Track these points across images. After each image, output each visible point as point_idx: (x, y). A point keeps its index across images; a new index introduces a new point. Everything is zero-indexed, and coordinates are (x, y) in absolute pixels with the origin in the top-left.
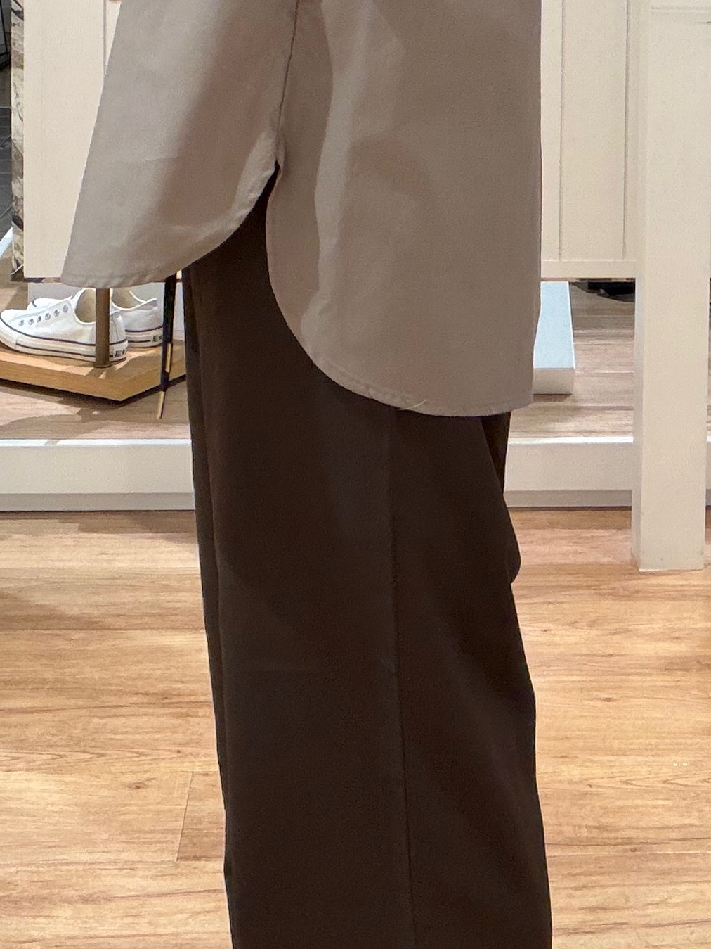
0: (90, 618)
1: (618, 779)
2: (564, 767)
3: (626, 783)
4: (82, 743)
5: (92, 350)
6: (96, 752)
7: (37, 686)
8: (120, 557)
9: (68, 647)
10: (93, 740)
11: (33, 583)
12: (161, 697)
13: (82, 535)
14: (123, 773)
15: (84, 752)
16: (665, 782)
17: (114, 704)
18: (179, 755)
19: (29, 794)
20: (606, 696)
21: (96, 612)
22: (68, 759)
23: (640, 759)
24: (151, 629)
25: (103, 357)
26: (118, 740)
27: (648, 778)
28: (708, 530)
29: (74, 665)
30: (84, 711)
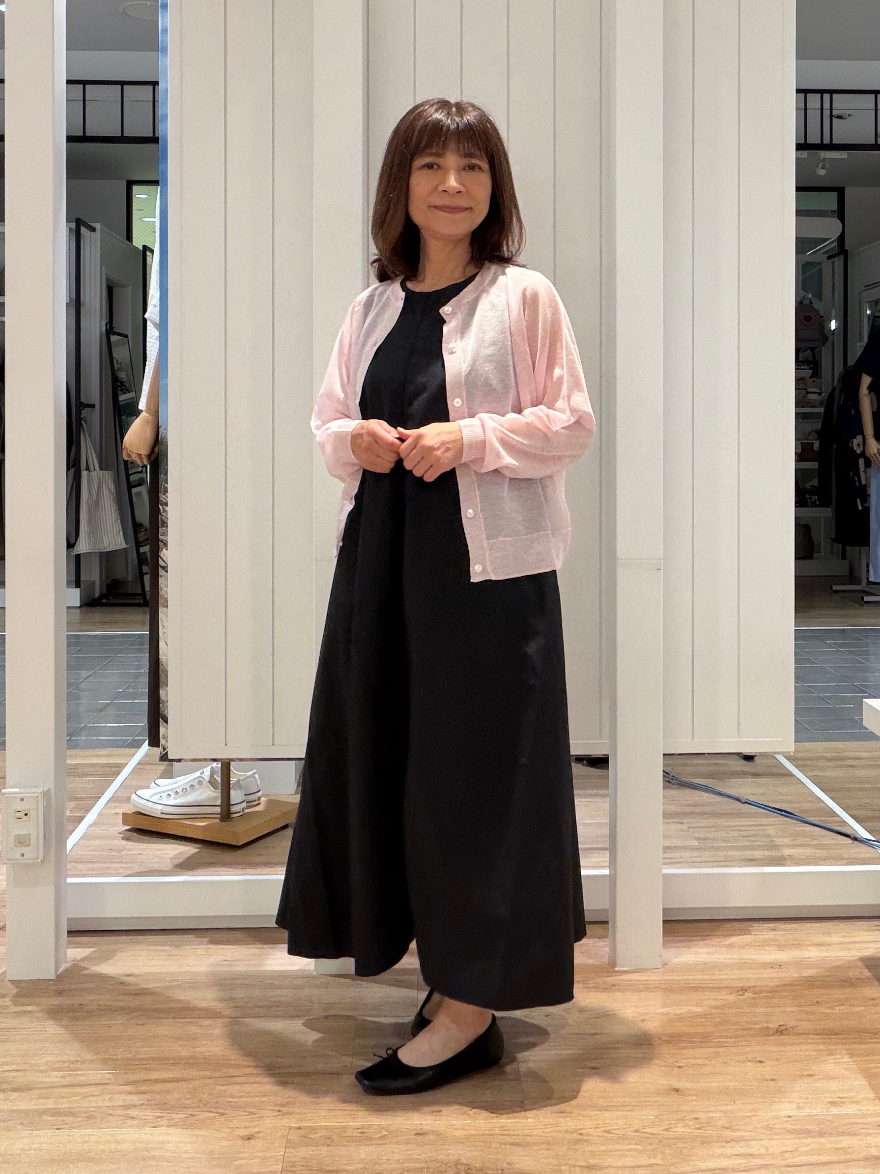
0: (215, 1009)
2: (562, 1120)
3: (608, 1132)
4: (208, 1105)
5: (218, 810)
6: (218, 1111)
7: (177, 1062)
8: (238, 963)
9: (199, 1031)
10: (217, 1102)
11: (174, 983)
13: (210, 946)
14: (238, 1128)
15: (210, 1112)
16: (637, 1131)
17: (233, 1074)
18: (280, 1113)
19: (170, 1145)
20: (593, 1065)
22: (200, 1117)
23: (618, 1113)
24: (260, 1017)
25: (226, 814)
26: (235, 1102)
27: (624, 1128)
28: (665, 938)
29: (204, 1045)
30: (210, 1080)
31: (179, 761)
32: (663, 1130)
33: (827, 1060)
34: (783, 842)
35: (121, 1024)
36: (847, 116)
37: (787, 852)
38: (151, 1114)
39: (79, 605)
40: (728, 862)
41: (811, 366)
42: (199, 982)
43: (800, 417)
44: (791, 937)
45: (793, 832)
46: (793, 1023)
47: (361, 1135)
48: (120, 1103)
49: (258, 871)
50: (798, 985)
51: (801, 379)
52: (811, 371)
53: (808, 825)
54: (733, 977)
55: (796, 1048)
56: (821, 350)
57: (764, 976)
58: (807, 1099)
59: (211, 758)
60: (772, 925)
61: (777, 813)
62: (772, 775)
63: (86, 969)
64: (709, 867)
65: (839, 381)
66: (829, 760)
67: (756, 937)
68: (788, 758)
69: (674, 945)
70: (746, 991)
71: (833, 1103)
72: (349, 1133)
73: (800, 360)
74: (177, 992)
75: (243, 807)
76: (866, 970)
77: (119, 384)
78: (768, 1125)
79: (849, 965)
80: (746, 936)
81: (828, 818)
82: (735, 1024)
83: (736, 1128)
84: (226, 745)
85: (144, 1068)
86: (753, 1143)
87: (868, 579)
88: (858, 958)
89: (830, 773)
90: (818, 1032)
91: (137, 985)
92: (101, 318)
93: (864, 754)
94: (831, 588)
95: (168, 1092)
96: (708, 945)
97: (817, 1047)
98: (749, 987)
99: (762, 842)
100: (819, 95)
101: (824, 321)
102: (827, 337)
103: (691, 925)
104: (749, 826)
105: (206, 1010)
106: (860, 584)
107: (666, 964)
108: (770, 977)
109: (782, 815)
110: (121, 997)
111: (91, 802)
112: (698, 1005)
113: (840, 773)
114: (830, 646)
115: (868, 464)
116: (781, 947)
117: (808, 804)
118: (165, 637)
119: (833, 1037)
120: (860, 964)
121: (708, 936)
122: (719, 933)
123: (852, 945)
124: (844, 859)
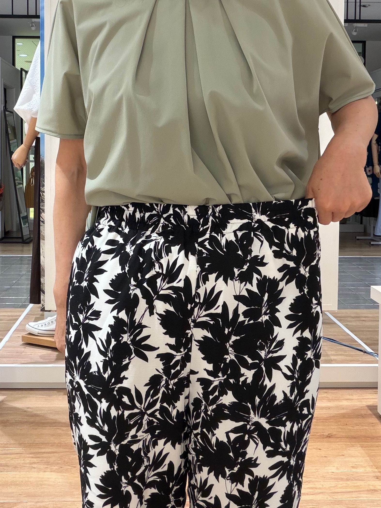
4: (68, 463)
6: (73, 466)
7: (53, 445)
9: (62, 432)
10: (72, 462)
11: (49, 412)
15: (70, 466)
19: (52, 479)
22: (64, 468)
30: (68, 453)
31: (49, 311)
33: (350, 449)
34: (331, 353)
35: (26, 428)
37: (332, 357)
38: (43, 466)
42: (61, 411)
44: (334, 396)
45: (335, 348)
46: (334, 433)
48: (28, 462)
50: (336, 417)
53: (343, 346)
55: (336, 443)
57: (322, 413)
58: (341, 465)
61: (328, 340)
66: (353, 317)
71: (353, 467)
76: (369, 411)
78: (323, 476)
79: (362, 408)
81: (353, 343)
83: (309, 476)
85: (38, 447)
86: (316, 483)
87: (374, 234)
88: (365, 405)
89: (354, 324)
90: (347, 437)
91: (32, 412)
93: (370, 315)
94: (356, 238)
95: (50, 457)
97: (346, 443)
106: (369, 236)
108: (325, 413)
109: (331, 341)
110: (25, 417)
111: (4, 332)
113: (359, 323)
114: (354, 265)
116: (329, 400)
117: (343, 337)
119: (354, 439)
120: (366, 408)
123: (363, 400)
124: (360, 361)
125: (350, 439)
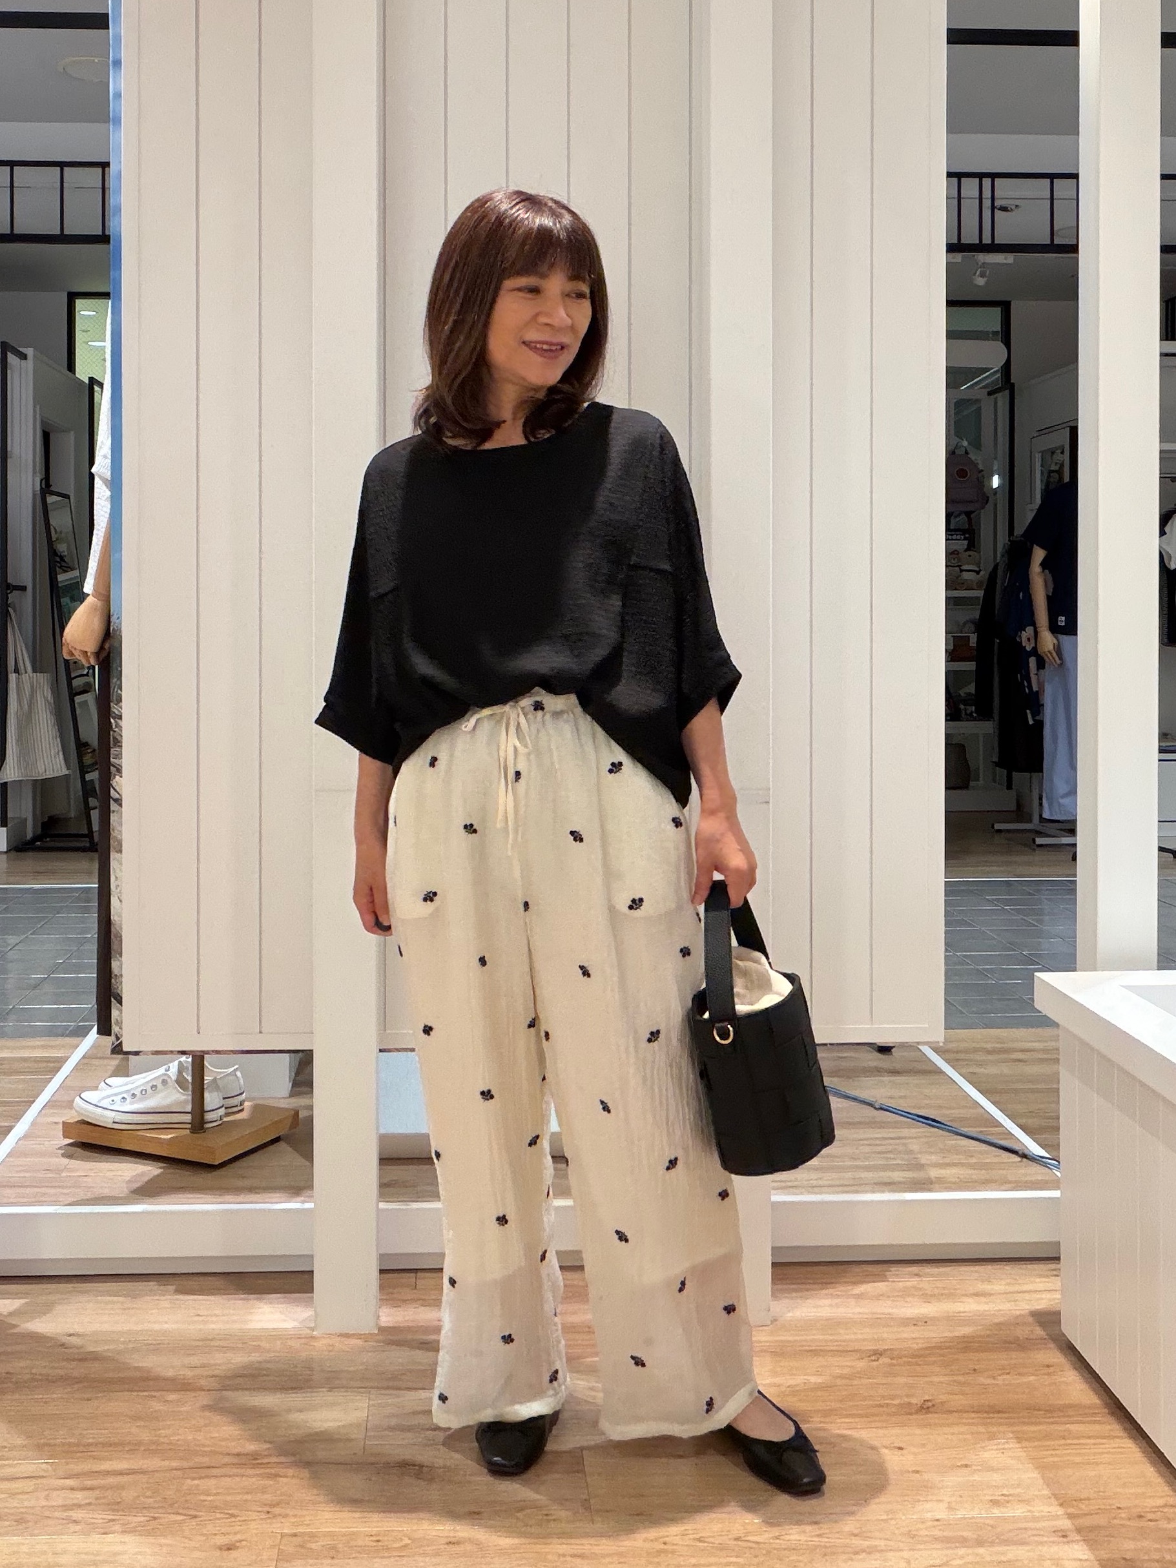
0: (184, 1379)
1: (691, 1537)
3: (699, 1540)
4: (176, 1505)
5: (188, 1118)
6: (189, 1513)
7: (133, 1447)
8: (214, 1319)
9: (165, 1408)
10: (186, 1501)
11: (131, 1346)
12: (251, 1458)
13: (177, 1297)
14: (215, 1534)
15: (178, 1514)
16: (737, 1539)
17: (207, 1465)
18: (269, 1516)
19: (124, 1557)
21: (189, 1373)
22: (163, 1520)
23: (712, 1516)
24: (243, 1389)
25: (199, 1123)
26: (211, 1501)
27: (720, 1535)
28: (776, 1287)
29: (169, 1427)
30: (179, 1473)
31: (137, 1053)
32: (773, 1538)
33: (987, 1446)
34: (927, 1159)
35: (62, 1398)
36: (1013, 207)
37: (934, 1173)
38: (101, 1516)
39: (5, 850)
40: (857, 1186)
41: (967, 536)
42: (164, 1344)
43: (952, 603)
44: (939, 1284)
45: (941, 1146)
46: (944, 1398)
47: (375, 1544)
48: (60, 1502)
49: (241, 1198)
51: (953, 553)
52: (966, 542)
53: (962, 1138)
54: (863, 1337)
55: (946, 1430)
56: (979, 514)
57: (905, 1335)
58: (961, 1496)
59: (180, 1049)
60: (914, 1269)
61: (923, 1123)
62: (916, 1072)
63: (15, 1326)
64: (833, 1193)
65: (1003, 556)
66: (989, 1052)
67: (894, 1284)
68: (937, 1050)
69: (786, 1295)
70: (881, 1355)
71: (995, 1503)
72: (360, 1543)
73: (952, 528)
74: (133, 1356)
75: (220, 1114)
76: (1038, 1328)
77: (59, 560)
78: (910, 1531)
79: (1017, 1322)
80: (879, 1284)
81: (990, 1129)
82: (865, 1399)
83: (869, 1534)
84: (199, 1033)
85: (90, 1456)
86: (891, 1554)
87: (1041, 816)
88: (1027, 1311)
89: (992, 1070)
90: (975, 1409)
91: (82, 1347)
92: (34, 472)
93: (1036, 1045)
94: (993, 827)
95: (123, 1488)
96: (832, 1294)
97: (974, 1429)
98: (885, 1350)
99: (902, 1159)
100: (977, 180)
101: (983, 476)
102: (988, 497)
103: (809, 1269)
104: (886, 1139)
105: (173, 1380)
106: (1030, 821)
107: (776, 1320)
108: (914, 1337)
109: (930, 1125)
110: (61, 1364)
111: (23, 1108)
112: (818, 1373)
113: (1005, 1069)
114: (991, 902)
115: (1041, 664)
116: (927, 1298)
117: (962, 1111)
118: (118, 890)
119: (996, 1415)
120: (1031, 1319)
121: (832, 1283)
122: (848, 1280)
123: (1020, 1295)
124: (1010, 1182)
125: (985, 1415)
